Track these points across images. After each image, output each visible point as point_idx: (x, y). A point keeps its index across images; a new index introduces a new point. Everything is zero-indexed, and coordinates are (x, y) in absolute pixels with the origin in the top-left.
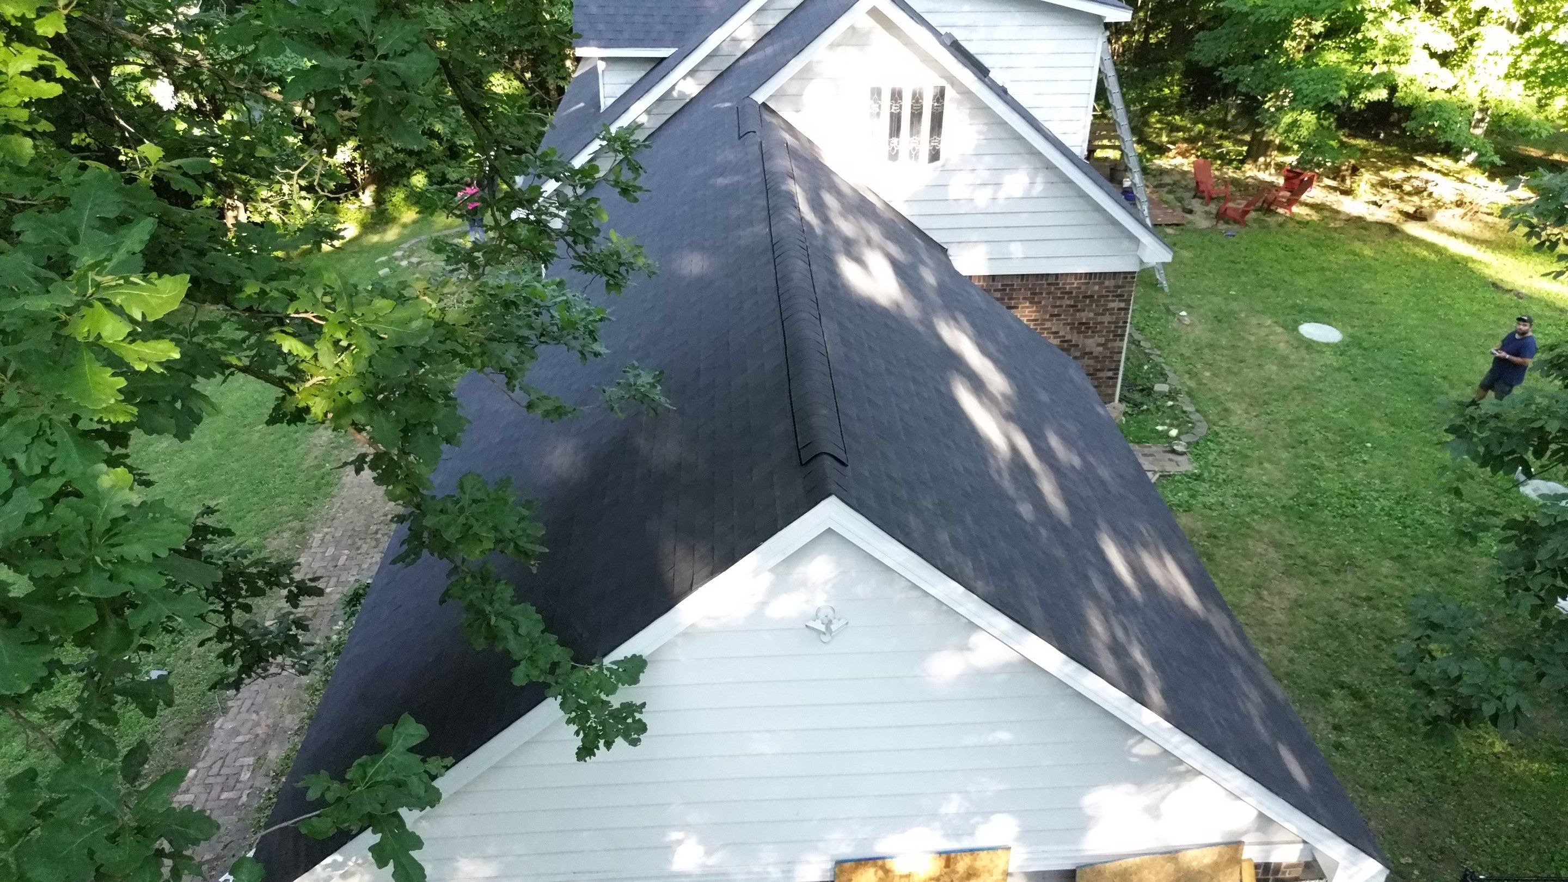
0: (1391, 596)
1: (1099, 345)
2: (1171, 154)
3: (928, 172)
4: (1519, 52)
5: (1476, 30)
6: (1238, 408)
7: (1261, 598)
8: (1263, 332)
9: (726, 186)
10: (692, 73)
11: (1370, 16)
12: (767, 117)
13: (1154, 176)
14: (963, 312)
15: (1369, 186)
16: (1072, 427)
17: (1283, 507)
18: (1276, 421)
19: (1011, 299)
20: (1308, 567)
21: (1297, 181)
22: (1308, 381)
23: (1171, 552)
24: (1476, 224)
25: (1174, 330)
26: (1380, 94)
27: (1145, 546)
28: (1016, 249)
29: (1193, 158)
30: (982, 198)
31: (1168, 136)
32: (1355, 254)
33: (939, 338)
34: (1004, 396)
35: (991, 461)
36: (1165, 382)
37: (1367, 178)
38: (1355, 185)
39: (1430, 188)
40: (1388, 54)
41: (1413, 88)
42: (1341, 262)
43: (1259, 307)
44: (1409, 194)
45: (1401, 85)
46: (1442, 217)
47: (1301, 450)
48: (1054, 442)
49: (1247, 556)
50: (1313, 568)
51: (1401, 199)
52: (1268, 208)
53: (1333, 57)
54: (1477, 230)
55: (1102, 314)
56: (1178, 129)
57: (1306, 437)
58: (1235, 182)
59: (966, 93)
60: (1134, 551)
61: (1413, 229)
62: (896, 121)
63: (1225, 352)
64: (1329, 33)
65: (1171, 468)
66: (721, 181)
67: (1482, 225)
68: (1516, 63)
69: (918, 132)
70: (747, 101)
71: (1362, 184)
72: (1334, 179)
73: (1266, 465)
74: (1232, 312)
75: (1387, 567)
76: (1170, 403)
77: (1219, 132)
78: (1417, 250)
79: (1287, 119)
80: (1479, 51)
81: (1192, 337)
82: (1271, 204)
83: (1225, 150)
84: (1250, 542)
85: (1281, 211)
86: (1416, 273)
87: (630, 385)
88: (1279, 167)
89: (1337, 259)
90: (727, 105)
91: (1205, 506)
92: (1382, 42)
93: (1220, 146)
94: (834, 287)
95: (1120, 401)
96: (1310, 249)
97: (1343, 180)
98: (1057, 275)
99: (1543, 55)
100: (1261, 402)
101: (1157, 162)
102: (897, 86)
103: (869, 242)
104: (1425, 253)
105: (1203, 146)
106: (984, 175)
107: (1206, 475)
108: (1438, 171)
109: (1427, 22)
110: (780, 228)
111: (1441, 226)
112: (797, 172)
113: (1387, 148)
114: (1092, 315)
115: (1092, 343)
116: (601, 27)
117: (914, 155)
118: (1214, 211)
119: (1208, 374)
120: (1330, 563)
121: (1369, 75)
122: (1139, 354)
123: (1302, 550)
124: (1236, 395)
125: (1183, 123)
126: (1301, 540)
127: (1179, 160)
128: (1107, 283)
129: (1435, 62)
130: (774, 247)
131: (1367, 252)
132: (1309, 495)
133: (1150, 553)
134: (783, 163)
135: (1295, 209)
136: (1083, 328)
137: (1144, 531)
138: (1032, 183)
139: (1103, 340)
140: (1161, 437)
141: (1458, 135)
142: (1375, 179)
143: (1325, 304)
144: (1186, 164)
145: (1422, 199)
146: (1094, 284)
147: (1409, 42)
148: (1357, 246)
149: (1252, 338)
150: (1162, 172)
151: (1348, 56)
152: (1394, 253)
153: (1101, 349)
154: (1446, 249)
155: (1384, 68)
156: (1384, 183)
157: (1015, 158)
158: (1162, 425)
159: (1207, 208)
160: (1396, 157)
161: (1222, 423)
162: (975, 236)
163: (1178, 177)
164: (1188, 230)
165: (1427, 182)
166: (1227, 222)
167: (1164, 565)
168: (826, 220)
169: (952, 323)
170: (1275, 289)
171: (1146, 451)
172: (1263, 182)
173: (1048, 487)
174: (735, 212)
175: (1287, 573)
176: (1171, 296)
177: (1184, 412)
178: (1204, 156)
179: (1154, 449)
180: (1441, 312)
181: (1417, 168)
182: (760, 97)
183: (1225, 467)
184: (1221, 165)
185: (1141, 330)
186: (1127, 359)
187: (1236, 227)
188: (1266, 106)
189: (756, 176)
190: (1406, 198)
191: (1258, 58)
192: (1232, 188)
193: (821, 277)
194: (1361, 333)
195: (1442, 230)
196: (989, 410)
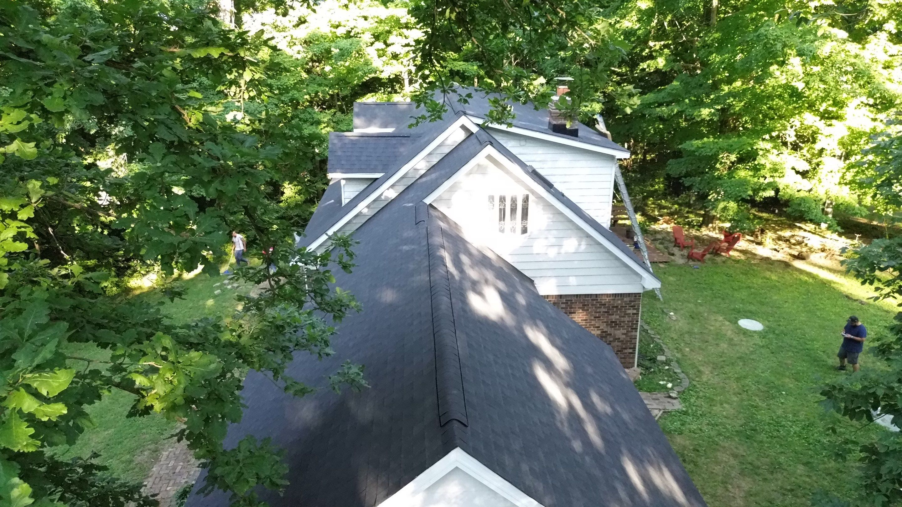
0: (804, 489)
1: (623, 334)
2: (661, 222)
3: (522, 239)
4: (844, 170)
5: (819, 159)
6: (706, 370)
7: (727, 490)
8: (718, 324)
9: (407, 251)
10: (392, 186)
11: (761, 153)
12: (432, 211)
13: (652, 235)
14: (542, 320)
15: (771, 240)
16: (606, 388)
17: (737, 431)
18: (729, 378)
19: (572, 308)
20: (755, 470)
21: (731, 238)
22: (747, 354)
23: (667, 466)
24: (834, 262)
25: (667, 323)
26: (770, 193)
27: (652, 464)
28: (573, 281)
29: (672, 225)
30: (552, 253)
31: (658, 211)
32: (768, 279)
33: (526, 337)
34: (566, 372)
35: (557, 415)
36: (663, 355)
37: (770, 235)
38: (763, 240)
39: (806, 241)
40: (772, 172)
41: (788, 190)
42: (759, 283)
43: (715, 310)
44: (794, 244)
45: (781, 188)
46: (815, 258)
47: (744, 396)
48: (595, 398)
49: (718, 463)
50: (757, 470)
51: (790, 248)
52: (716, 252)
53: (743, 173)
54: (835, 265)
55: (624, 317)
56: (664, 208)
57: (747, 388)
58: (697, 238)
59: (540, 198)
60: (644, 467)
61: (798, 264)
62: (502, 212)
63: (697, 336)
64: (741, 160)
65: (669, 408)
66: (405, 248)
67: (837, 262)
68: (843, 176)
69: (515, 218)
70: (421, 203)
71: (767, 239)
72: (752, 236)
73: (725, 405)
74: (700, 313)
75: (801, 469)
76: (667, 367)
77: (687, 209)
78: (802, 276)
79: (721, 205)
80: (822, 171)
81: (677, 327)
82: (717, 250)
83: (690, 220)
84: (719, 454)
85: (723, 254)
86: (802, 290)
87: (345, 374)
88: (721, 229)
89: (758, 281)
90: (410, 205)
91: (690, 432)
92: (768, 166)
93: (687, 217)
94: (464, 311)
95: (638, 366)
96: (741, 276)
97: (757, 237)
98: (596, 295)
99: (858, 172)
100: (719, 366)
101: (652, 226)
102: (503, 194)
103: (486, 281)
104: (806, 278)
105: (678, 217)
106: (553, 241)
107: (690, 411)
108: (809, 232)
109: (793, 155)
110: (435, 277)
111: (814, 262)
112: (446, 244)
113: (780, 219)
114: (618, 317)
115: (619, 333)
116: (343, 162)
117: (513, 230)
118: (686, 254)
119: (687, 349)
120: (767, 467)
121: (763, 183)
122: (647, 339)
123: (750, 459)
124: (705, 362)
125: (667, 205)
126: (749, 453)
127: (665, 226)
128: (625, 299)
129: (799, 176)
130: (431, 290)
131: (774, 277)
132: (751, 424)
133: (654, 467)
134: (438, 240)
135: (731, 253)
136: (614, 324)
137: (650, 453)
138: (580, 245)
139: (625, 331)
140: (663, 388)
141: (816, 215)
142: (774, 236)
143: (753, 308)
144: (669, 227)
145: (802, 247)
146: (618, 300)
147: (783, 166)
148: (768, 274)
149: (712, 328)
150: (656, 232)
151: (751, 173)
152: (789, 278)
153: (624, 336)
154: (817, 276)
155: (771, 180)
156: (780, 238)
157: (570, 231)
158: (663, 380)
159: (682, 253)
160: (785, 224)
161: (697, 379)
162: (550, 273)
163: (665, 235)
164: (673, 265)
165: (804, 238)
166: (694, 261)
167: (663, 475)
168: (462, 271)
169: (534, 327)
170: (723, 299)
171: (654, 396)
172: (712, 238)
173: (591, 429)
174: (411, 266)
175: (742, 473)
176: (665, 303)
177: (675, 373)
178: (678, 223)
179: (659, 395)
180: (818, 313)
181: (797, 230)
182: (428, 201)
183: (701, 406)
184: (689, 228)
185: (648, 324)
186: (641, 341)
187: (699, 263)
188: (709, 198)
189: (424, 246)
190: (793, 246)
191: (703, 173)
192: (695, 241)
193: (458, 306)
194: (774, 325)
195: (815, 265)
196: (556, 381)
